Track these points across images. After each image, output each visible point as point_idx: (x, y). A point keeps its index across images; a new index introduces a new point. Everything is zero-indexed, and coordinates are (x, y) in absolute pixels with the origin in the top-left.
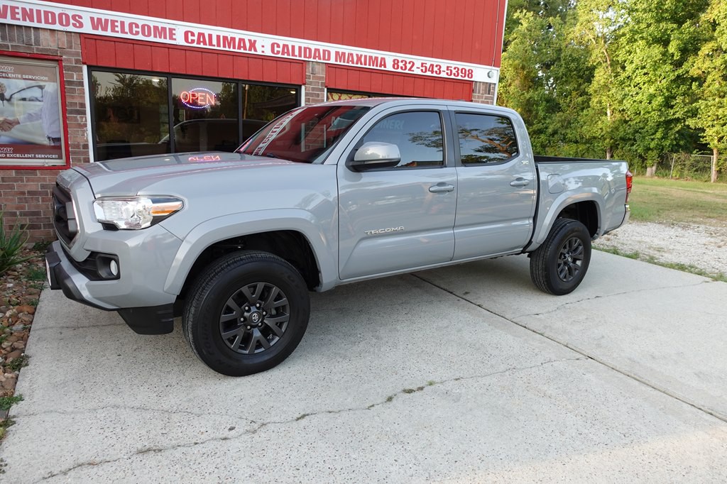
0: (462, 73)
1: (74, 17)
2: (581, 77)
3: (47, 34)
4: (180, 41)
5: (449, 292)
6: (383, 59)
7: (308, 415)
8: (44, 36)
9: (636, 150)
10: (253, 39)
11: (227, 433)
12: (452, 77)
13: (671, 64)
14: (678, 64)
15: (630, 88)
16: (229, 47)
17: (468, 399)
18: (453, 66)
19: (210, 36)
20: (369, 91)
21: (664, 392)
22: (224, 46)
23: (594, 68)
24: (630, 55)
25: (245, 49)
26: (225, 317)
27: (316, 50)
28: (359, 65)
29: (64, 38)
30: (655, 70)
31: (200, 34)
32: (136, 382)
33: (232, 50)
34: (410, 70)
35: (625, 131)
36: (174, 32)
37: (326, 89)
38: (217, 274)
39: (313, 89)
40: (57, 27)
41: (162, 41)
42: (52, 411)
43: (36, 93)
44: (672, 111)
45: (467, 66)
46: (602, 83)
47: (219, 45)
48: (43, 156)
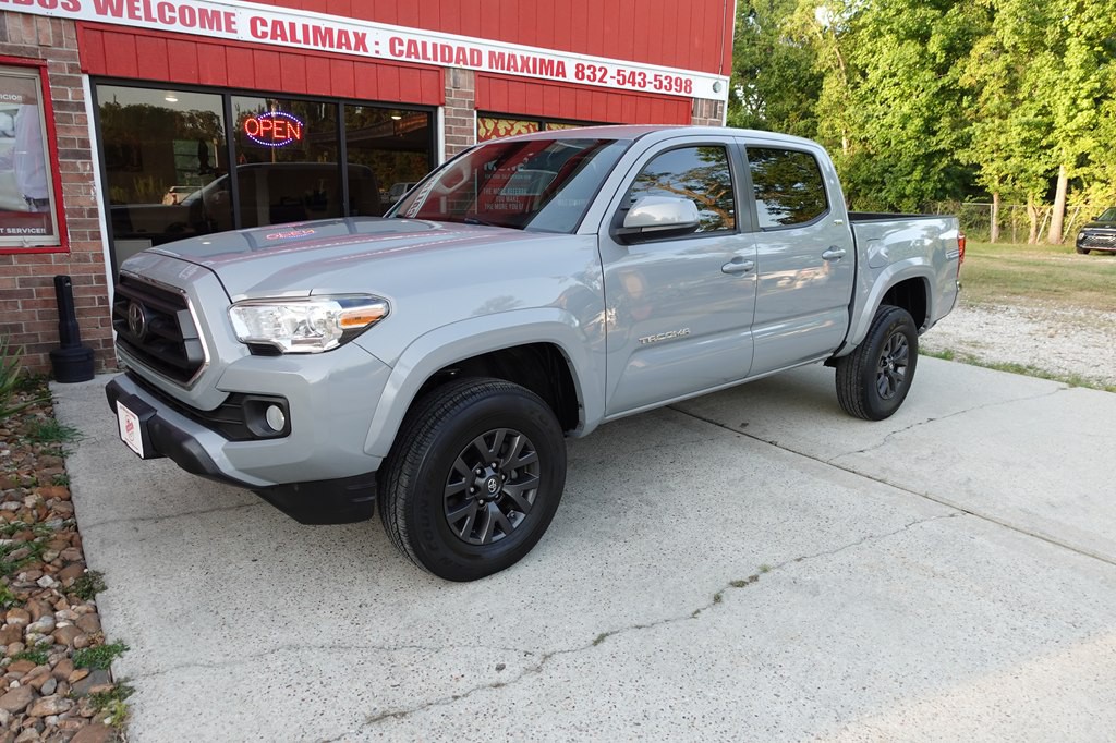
0: (676, 85)
2: (801, 90)
3: (18, 22)
4: (243, 33)
5: (717, 424)
6: (561, 64)
7: (607, 635)
8: (13, 25)
9: (886, 199)
10: (360, 31)
11: (496, 677)
12: (663, 91)
13: (932, 69)
14: (942, 70)
15: (874, 106)
16: (324, 45)
17: (829, 589)
18: (664, 75)
19: (292, 26)
20: (541, 115)
21: (1093, 556)
22: (316, 43)
23: (821, 77)
24: (873, 56)
25: (349, 48)
26: (451, 488)
27: (459, 49)
28: (525, 74)
29: (49, 29)
30: (909, 79)
31: (275, 23)
32: (305, 603)
33: (327, 48)
34: (601, 80)
35: (868, 169)
36: (233, 19)
37: (475, 112)
38: (438, 419)
39: (457, 112)
40: (36, 9)
41: (214, 33)
42: (188, 665)
43: (2, 123)
44: (935, 140)
45: (684, 74)
46: (834, 98)
47: (306, 41)
48: (19, 230)
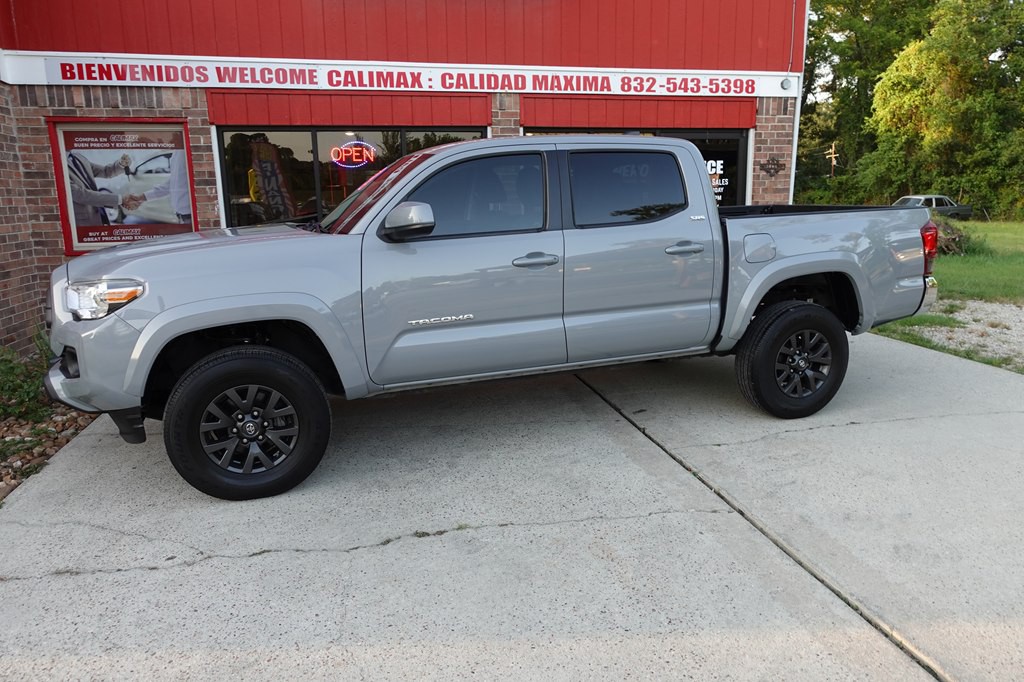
0: (735, 86)
1: (198, 69)
3: (170, 92)
4: (323, 84)
6: (606, 79)
7: (269, 551)
8: (166, 96)
10: (416, 72)
11: (161, 562)
12: (720, 93)
17: (490, 551)
18: (721, 78)
19: (360, 74)
22: (379, 85)
25: (406, 86)
26: (207, 426)
27: (504, 76)
28: (569, 91)
29: (189, 96)
31: (347, 73)
32: (124, 498)
33: (389, 88)
34: (648, 90)
36: (315, 74)
37: (521, 129)
39: (503, 130)
40: (180, 83)
41: (301, 86)
42: (14, 522)
43: (163, 163)
45: (745, 75)
47: (372, 84)
